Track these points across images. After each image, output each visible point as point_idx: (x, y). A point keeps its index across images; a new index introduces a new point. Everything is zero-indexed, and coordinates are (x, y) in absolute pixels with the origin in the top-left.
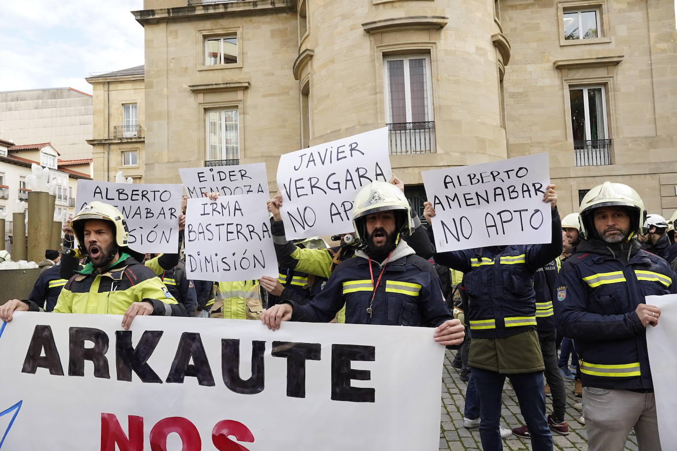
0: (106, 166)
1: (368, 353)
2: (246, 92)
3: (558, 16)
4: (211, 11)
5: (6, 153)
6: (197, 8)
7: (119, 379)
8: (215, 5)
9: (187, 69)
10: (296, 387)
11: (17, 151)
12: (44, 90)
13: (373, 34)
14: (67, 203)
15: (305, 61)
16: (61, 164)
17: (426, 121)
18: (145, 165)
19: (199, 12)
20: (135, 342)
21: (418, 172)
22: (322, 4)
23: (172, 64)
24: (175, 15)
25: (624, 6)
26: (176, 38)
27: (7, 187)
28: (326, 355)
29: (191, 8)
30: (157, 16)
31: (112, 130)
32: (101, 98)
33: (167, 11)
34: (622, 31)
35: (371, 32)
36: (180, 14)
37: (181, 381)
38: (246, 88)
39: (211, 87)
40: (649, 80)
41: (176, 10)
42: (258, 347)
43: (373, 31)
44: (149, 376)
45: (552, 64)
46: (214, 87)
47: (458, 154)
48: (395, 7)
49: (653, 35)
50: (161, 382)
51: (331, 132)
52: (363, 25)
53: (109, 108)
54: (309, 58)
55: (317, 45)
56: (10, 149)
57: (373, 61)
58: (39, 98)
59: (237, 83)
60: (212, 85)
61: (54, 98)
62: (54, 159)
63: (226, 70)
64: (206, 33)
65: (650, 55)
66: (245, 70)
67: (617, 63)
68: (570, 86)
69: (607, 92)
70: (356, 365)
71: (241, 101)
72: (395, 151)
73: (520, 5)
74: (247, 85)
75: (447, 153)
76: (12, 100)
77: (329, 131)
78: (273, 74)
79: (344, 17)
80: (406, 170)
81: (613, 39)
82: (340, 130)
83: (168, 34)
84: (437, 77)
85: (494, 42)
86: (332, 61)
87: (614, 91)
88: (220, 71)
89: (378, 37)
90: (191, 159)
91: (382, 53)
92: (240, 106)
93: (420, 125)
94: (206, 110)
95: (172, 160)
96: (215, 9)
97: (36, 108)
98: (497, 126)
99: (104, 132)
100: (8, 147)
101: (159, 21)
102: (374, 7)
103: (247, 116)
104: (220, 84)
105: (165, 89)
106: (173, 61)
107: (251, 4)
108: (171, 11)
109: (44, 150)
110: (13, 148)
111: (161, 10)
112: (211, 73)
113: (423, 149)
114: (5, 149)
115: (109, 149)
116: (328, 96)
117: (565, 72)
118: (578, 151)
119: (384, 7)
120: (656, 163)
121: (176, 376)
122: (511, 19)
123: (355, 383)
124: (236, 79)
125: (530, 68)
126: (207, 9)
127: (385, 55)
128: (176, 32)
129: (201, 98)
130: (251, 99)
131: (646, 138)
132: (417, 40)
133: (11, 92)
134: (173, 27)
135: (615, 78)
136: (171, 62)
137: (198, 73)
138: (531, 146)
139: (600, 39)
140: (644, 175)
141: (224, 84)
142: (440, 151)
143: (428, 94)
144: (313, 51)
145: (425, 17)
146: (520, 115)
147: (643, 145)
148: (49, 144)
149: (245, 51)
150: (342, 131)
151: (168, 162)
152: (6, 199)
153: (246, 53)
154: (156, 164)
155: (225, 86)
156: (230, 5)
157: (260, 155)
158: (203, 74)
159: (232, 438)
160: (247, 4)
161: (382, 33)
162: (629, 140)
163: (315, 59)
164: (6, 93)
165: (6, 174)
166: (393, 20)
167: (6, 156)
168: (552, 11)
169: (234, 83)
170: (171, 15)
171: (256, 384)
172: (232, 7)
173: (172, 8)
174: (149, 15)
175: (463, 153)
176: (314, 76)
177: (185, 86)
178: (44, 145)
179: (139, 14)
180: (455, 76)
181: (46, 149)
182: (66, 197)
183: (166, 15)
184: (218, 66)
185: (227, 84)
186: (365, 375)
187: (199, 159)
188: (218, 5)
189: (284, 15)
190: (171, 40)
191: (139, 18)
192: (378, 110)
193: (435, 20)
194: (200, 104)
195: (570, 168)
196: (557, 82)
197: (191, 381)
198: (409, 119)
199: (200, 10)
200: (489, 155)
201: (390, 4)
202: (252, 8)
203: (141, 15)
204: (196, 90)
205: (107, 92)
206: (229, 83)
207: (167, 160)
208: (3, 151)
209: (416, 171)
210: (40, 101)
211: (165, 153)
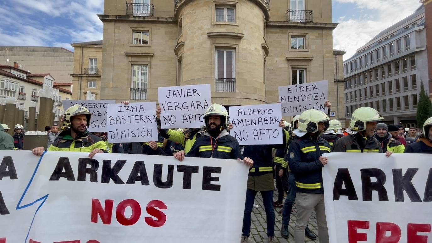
0: (79, 87)
1: (218, 170)
2: (152, 58)
3: (289, 38)
4: (137, 19)
5: (26, 77)
6: (130, 17)
7: (102, 182)
8: (139, 16)
9: (124, 44)
10: (187, 184)
11: (32, 76)
12: (48, 48)
13: (211, 38)
14: (58, 104)
15: (180, 47)
16: (55, 84)
17: (232, 78)
18: (101, 88)
19: (131, 19)
20: (112, 165)
22: (189, 22)
23: (116, 42)
24: (120, 19)
25: (314, 37)
26: (119, 30)
27: (25, 94)
28: (201, 171)
29: (127, 16)
30: (110, 18)
31: (83, 70)
32: (79, 54)
33: (115, 16)
34: (313, 47)
35: (211, 37)
36: (122, 19)
37: (134, 183)
38: (152, 56)
40: (323, 68)
41: (119, 16)
42: (171, 168)
43: (212, 36)
44: (118, 181)
45: (285, 58)
46: (137, 54)
47: (245, 94)
48: (222, 27)
49: (324, 50)
50: (124, 183)
51: (191, 80)
52: (207, 33)
53: (82, 59)
54: (182, 46)
55: (186, 40)
56: (28, 75)
57: (211, 50)
58: (45, 51)
59: (148, 54)
60: (136, 53)
61: (53, 52)
62: (51, 82)
63: (143, 47)
64: (134, 29)
65: (323, 58)
66: (152, 48)
67: (311, 60)
68: (292, 68)
69: (306, 72)
70: (213, 175)
71: (149, 62)
72: (218, 90)
73: (274, 32)
74: (152, 55)
75: (240, 93)
76: (30, 51)
77: (190, 79)
79: (199, 29)
80: (223, 99)
81: (310, 51)
82: (194, 79)
83: (115, 27)
84: (238, 60)
85: (262, 47)
86: (193, 48)
87: (309, 72)
88: (140, 47)
89: (214, 39)
90: (124, 87)
92: (149, 64)
93: (230, 80)
94: (132, 65)
95: (114, 87)
96: (139, 18)
97: (43, 56)
98: (262, 83)
99: (79, 71)
100: (27, 74)
101: (111, 21)
102: (212, 26)
103: (152, 69)
104: (139, 53)
105: (113, 53)
106: (117, 40)
107: (157, 18)
108: (117, 17)
109: (46, 77)
111: (112, 15)
112: (135, 48)
113: (230, 90)
114: (26, 75)
115: (81, 79)
116: (190, 63)
117: (290, 62)
119: (217, 26)
121: (131, 180)
122: (270, 38)
123: (212, 183)
124: (147, 52)
125: (276, 59)
126: (135, 18)
127: (216, 48)
128: (119, 27)
129: (130, 59)
130: (154, 61)
132: (230, 42)
133: (30, 47)
134: (118, 24)
135: (310, 66)
136: (116, 41)
137: (129, 47)
138: (275, 92)
139: (304, 50)
141: (141, 53)
142: (237, 91)
143: (234, 66)
144: (184, 43)
145: (234, 33)
146: (271, 79)
148: (49, 74)
149: (152, 39)
150: (196, 79)
151: (112, 88)
152: (25, 100)
153: (153, 40)
154: (106, 88)
155: (142, 54)
156: (146, 17)
157: (157, 88)
158: (131, 48)
159: (157, 208)
160: (154, 18)
161: (216, 38)
163: (185, 46)
164: (27, 47)
165: (25, 87)
166: (220, 32)
167: (25, 78)
168: (287, 36)
169: (146, 54)
170: (117, 18)
171: (169, 184)
172: (147, 18)
173: (118, 16)
174: (106, 17)
175: (247, 93)
176: (184, 54)
177: (123, 53)
178: (47, 74)
179: (101, 16)
180: (246, 60)
181: (48, 77)
182: (57, 101)
183: (115, 18)
184: (139, 45)
185: (143, 53)
186: (217, 179)
187: (128, 87)
188: (141, 16)
189: (172, 25)
190: (116, 30)
191: (101, 18)
192: (212, 72)
193: (238, 35)
194: (129, 61)
196: (287, 66)
197: (138, 183)
198: (225, 77)
199: (132, 18)
200: (258, 95)
201: (219, 26)
202: (156, 20)
203: (102, 17)
204: (128, 55)
205: (81, 52)
206: (144, 53)
207: (112, 87)
208: (24, 76)
209: (227, 99)
210: (46, 53)
211: (111, 83)
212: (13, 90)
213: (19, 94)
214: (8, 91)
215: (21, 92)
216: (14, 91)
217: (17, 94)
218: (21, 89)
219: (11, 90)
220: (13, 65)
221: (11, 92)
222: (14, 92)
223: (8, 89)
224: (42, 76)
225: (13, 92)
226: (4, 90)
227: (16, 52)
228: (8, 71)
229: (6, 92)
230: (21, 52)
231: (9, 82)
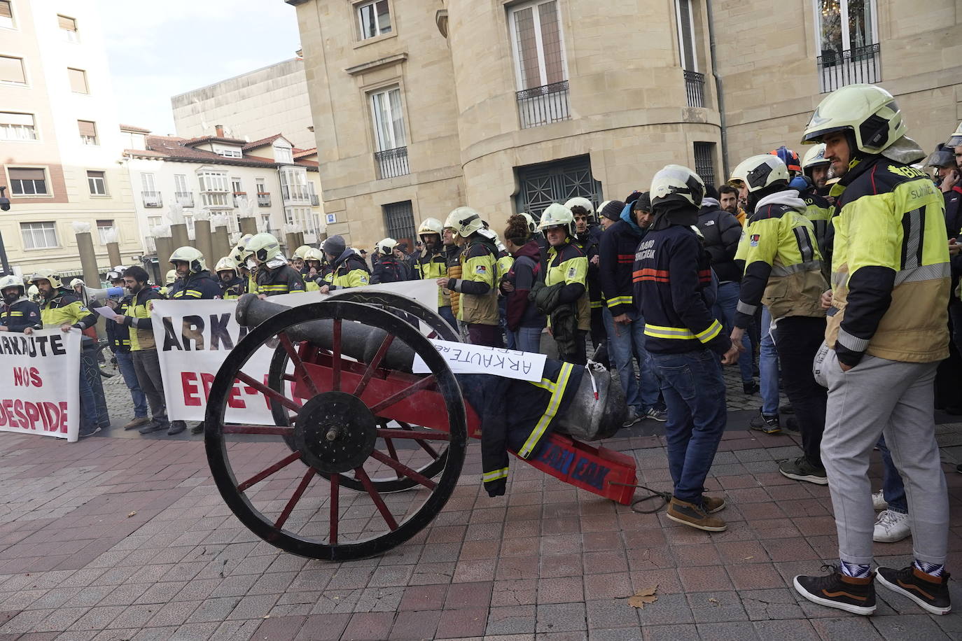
2: (404, 65)
5: (241, 154)
9: (343, 48)
11: (251, 150)
12: (272, 67)
14: (309, 202)
16: (297, 156)
17: (564, 80)
21: (551, 146)
23: (328, 47)
26: (328, 14)
27: (245, 193)
28: (49, 339)
38: (404, 60)
39: (367, 67)
46: (371, 65)
47: (599, 118)
51: (469, 109)
54: (444, 20)
56: (244, 148)
57: (495, 17)
58: (269, 77)
59: (392, 57)
60: (368, 64)
61: (284, 75)
62: (289, 153)
63: (382, 42)
66: (400, 38)
70: (57, 342)
71: (400, 77)
72: (539, 121)
74: (402, 57)
76: (243, 87)
77: (467, 108)
78: (430, 37)
80: (539, 146)
82: (473, 106)
83: (319, 11)
86: (460, 23)
88: (375, 45)
90: (361, 153)
91: (503, 6)
92: (401, 83)
93: (557, 87)
94: (368, 93)
95: (343, 157)
97: (268, 91)
100: (242, 147)
101: (307, 0)
103: (409, 94)
104: (376, 61)
105: (326, 78)
106: (328, 42)
109: (276, 143)
110: (246, 147)
112: (367, 49)
113: (559, 116)
114: (239, 150)
118: (827, 69)
120: (950, 69)
123: (59, 348)
124: (392, 51)
127: (507, 7)
128: (326, 7)
129: (360, 81)
130: (411, 72)
131: (935, 31)
133: (241, 76)
134: (323, 2)
136: (327, 44)
137: (354, 51)
138: (754, 75)
140: (930, 92)
141: (379, 60)
142: (575, 116)
144: (448, 13)
146: (738, 32)
147: (930, 44)
148: (280, 135)
153: (399, 17)
154: (329, 164)
155: (381, 62)
157: (427, 138)
158: (359, 52)
162: (905, 41)
163: (449, 19)
164: (236, 78)
165: (243, 179)
167: (241, 158)
169: (389, 57)
175: (606, 114)
177: (343, 70)
178: (276, 137)
180: (593, 16)
181: (278, 142)
182: (301, 194)
184: (373, 39)
185: (382, 60)
186: (61, 345)
187: (369, 152)
190: (323, 18)
194: (360, 88)
195: (811, 97)
198: (544, 81)
200: (649, 109)
204: (355, 73)
206: (385, 58)
207: (338, 158)
208: (236, 152)
209: (550, 144)
210: (270, 81)
211: (335, 149)
212: (220, 190)
213: (235, 196)
214: (215, 195)
215: (236, 191)
216: (223, 191)
217: (230, 196)
218: (235, 184)
219: (218, 191)
220: (214, 134)
221: (220, 194)
222: (225, 194)
223: (213, 191)
224: (266, 144)
225: (222, 194)
226: (207, 193)
227: (220, 97)
228: (207, 148)
229: (211, 196)
230: (229, 94)
231: (210, 176)
